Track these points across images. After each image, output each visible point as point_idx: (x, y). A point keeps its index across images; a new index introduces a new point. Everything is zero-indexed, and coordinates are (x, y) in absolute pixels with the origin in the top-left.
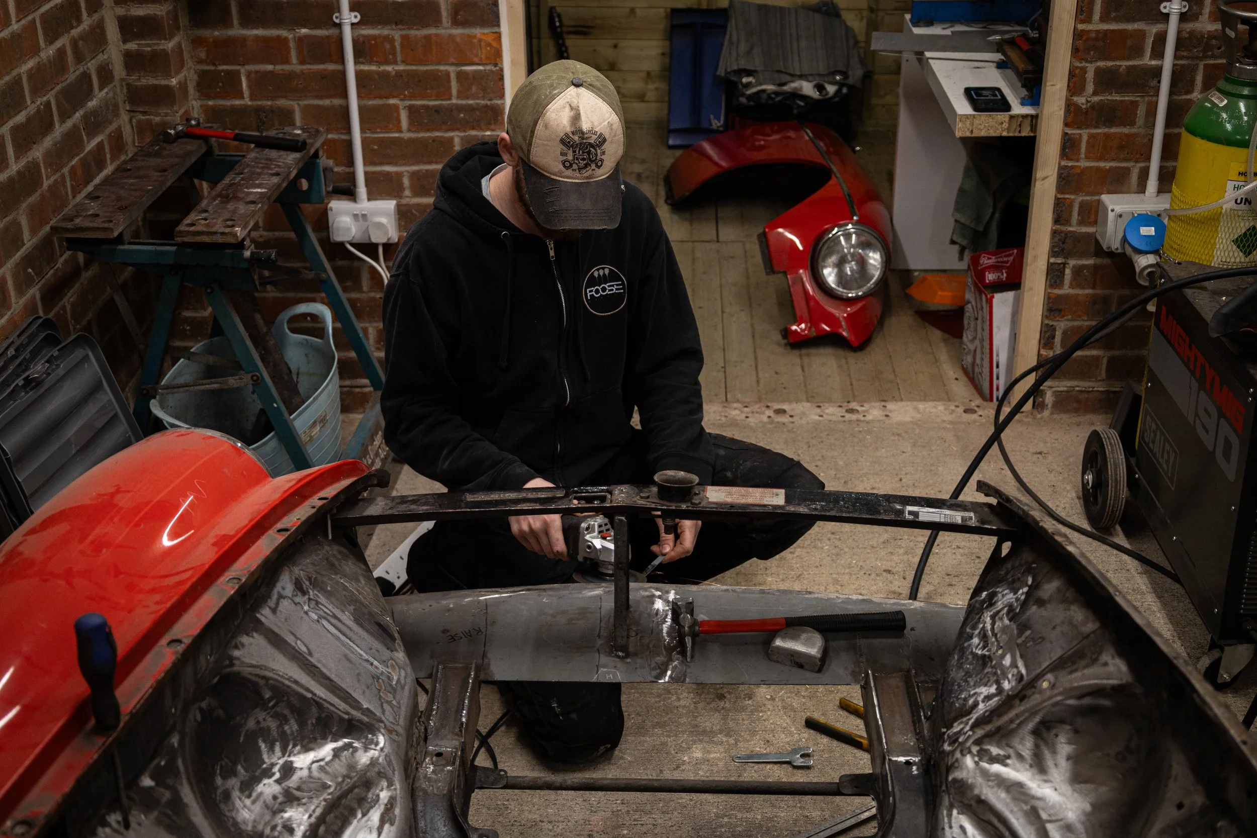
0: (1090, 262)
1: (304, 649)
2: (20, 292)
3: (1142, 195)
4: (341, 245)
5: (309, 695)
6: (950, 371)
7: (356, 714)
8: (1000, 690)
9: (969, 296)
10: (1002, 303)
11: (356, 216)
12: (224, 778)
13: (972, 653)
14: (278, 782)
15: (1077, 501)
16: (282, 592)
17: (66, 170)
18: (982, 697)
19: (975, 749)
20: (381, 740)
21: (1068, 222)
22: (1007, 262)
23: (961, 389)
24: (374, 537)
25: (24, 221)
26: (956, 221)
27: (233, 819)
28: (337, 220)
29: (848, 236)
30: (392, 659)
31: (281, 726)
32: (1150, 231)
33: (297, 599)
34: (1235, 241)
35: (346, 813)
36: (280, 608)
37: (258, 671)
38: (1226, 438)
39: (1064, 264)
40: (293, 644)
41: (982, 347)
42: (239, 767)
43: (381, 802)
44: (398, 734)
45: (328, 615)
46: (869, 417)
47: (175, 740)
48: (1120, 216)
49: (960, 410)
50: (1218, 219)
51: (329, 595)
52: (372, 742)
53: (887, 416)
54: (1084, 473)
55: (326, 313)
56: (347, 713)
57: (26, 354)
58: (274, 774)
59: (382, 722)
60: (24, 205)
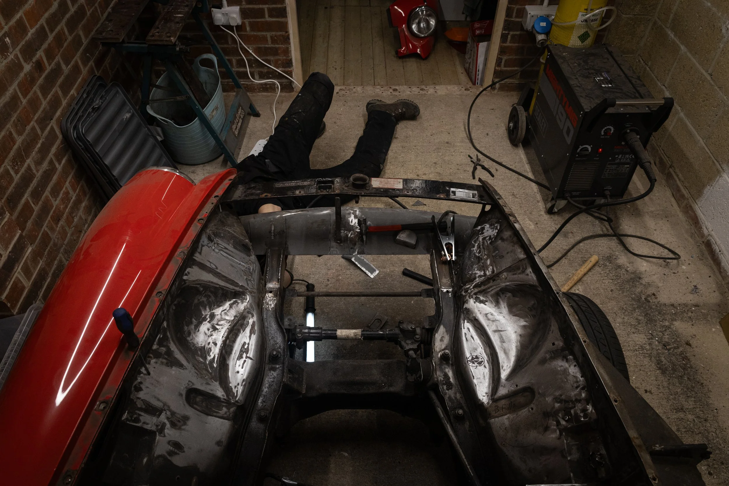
0: (518, 33)
1: (214, 267)
2: (85, 65)
3: (542, 6)
4: (218, 26)
5: (218, 286)
6: (460, 70)
7: (237, 289)
8: (485, 275)
9: (469, 40)
10: (482, 46)
11: (223, 14)
12: (188, 326)
13: (474, 254)
14: (209, 322)
15: (505, 131)
16: (203, 243)
17: (96, 5)
18: (478, 275)
19: (474, 296)
20: (248, 298)
21: (511, 17)
22: (484, 26)
23: (463, 78)
24: (242, 150)
25: (81, 33)
26: (465, 5)
27: (193, 343)
28: (216, 16)
29: (422, 11)
30: (250, 260)
31: (208, 299)
32: (543, 24)
33: (209, 245)
34: (579, 37)
35: (236, 332)
36: (203, 251)
37: (196, 282)
38: (568, 127)
39: (508, 34)
40: (210, 266)
41: (473, 62)
42: (193, 319)
43: (249, 324)
44: (254, 293)
45: (222, 248)
46: (429, 93)
47: (165, 324)
48: (533, 16)
49: (463, 89)
50: (574, 28)
51: (222, 238)
52: (244, 299)
53: (436, 92)
54: (509, 123)
55: (215, 59)
56: (234, 289)
57: (91, 95)
58: (207, 319)
59: (247, 289)
60: (80, 26)
